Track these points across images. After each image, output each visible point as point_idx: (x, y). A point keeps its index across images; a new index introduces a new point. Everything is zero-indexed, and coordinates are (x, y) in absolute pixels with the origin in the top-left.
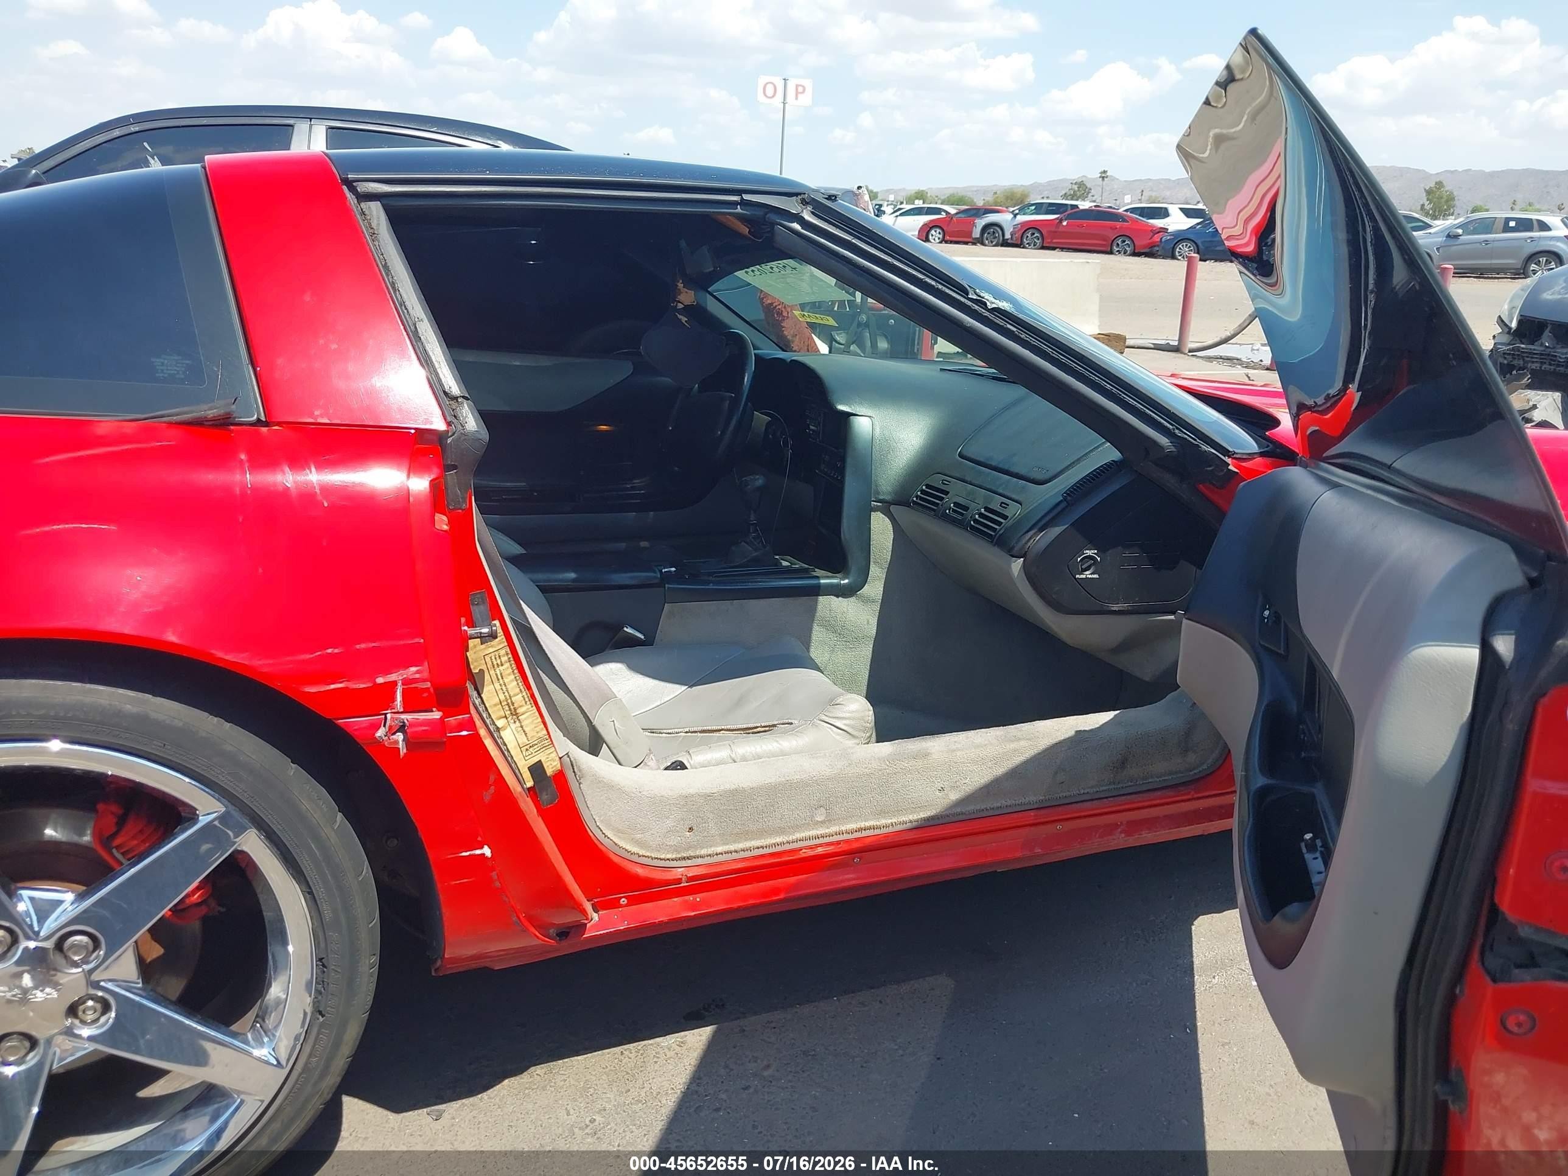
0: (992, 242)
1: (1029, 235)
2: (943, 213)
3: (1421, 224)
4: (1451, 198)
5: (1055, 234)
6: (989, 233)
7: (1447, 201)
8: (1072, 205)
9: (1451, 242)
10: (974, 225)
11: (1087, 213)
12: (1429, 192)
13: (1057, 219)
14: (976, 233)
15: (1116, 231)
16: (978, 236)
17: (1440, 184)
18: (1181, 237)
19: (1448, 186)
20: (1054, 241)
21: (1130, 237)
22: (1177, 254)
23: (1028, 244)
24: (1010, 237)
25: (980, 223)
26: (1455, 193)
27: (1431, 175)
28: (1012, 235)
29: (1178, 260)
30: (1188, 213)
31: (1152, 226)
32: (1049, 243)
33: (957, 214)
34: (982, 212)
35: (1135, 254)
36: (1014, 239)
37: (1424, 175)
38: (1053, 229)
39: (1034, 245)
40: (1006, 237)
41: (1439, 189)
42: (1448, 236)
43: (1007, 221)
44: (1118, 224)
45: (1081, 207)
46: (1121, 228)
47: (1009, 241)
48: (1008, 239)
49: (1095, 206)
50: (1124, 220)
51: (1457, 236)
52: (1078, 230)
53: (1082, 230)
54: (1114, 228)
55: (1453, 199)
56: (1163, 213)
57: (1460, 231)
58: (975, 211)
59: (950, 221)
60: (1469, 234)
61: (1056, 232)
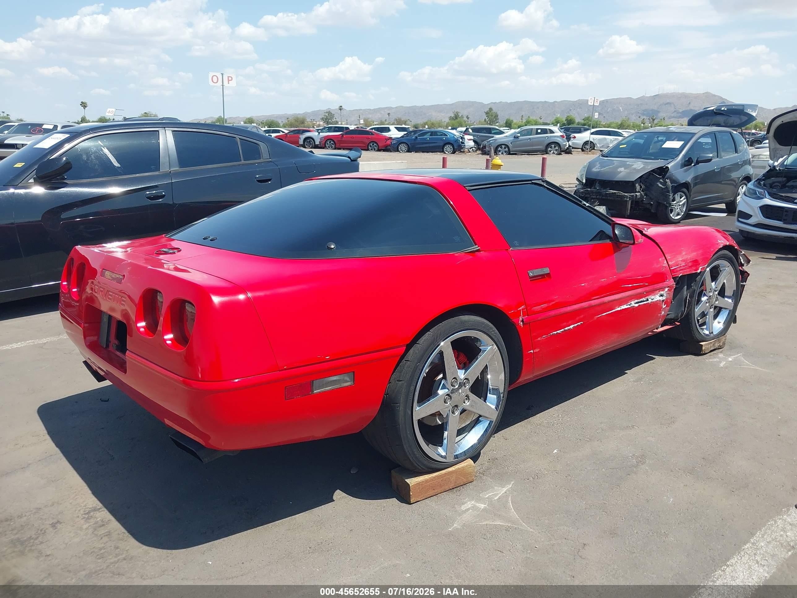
0: (309, 146)
1: (328, 142)
2: (281, 132)
3: (498, 131)
4: (496, 116)
5: (341, 142)
6: (307, 142)
7: (495, 117)
8: (346, 127)
9: (516, 140)
10: (299, 138)
11: (354, 132)
12: (487, 113)
13: (341, 134)
14: (301, 142)
15: (369, 139)
16: (302, 143)
17: (491, 109)
18: (400, 141)
19: (495, 110)
20: (341, 145)
21: (376, 142)
22: (400, 150)
23: (328, 147)
24: (319, 143)
25: (303, 137)
26: (498, 113)
27: (486, 104)
28: (320, 143)
29: (400, 152)
30: (399, 129)
31: (385, 137)
32: (338, 146)
33: (289, 133)
34: (301, 132)
35: (379, 150)
36: (321, 145)
37: (482, 105)
38: (340, 139)
39: (332, 148)
40: (316, 143)
41: (491, 111)
42: (515, 137)
43: (315, 136)
44: (370, 136)
45: (351, 129)
46: (371, 138)
47: (319, 146)
48: (318, 145)
49: (357, 128)
50: (372, 134)
51: (518, 137)
52: (351, 140)
53: (353, 140)
54: (368, 138)
55: (497, 116)
56: (388, 130)
57: (519, 135)
58: (297, 131)
59: (286, 136)
60: (523, 136)
61: (341, 141)
